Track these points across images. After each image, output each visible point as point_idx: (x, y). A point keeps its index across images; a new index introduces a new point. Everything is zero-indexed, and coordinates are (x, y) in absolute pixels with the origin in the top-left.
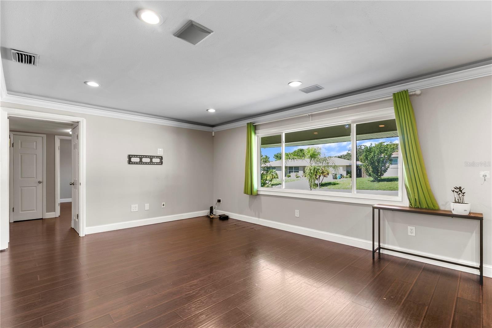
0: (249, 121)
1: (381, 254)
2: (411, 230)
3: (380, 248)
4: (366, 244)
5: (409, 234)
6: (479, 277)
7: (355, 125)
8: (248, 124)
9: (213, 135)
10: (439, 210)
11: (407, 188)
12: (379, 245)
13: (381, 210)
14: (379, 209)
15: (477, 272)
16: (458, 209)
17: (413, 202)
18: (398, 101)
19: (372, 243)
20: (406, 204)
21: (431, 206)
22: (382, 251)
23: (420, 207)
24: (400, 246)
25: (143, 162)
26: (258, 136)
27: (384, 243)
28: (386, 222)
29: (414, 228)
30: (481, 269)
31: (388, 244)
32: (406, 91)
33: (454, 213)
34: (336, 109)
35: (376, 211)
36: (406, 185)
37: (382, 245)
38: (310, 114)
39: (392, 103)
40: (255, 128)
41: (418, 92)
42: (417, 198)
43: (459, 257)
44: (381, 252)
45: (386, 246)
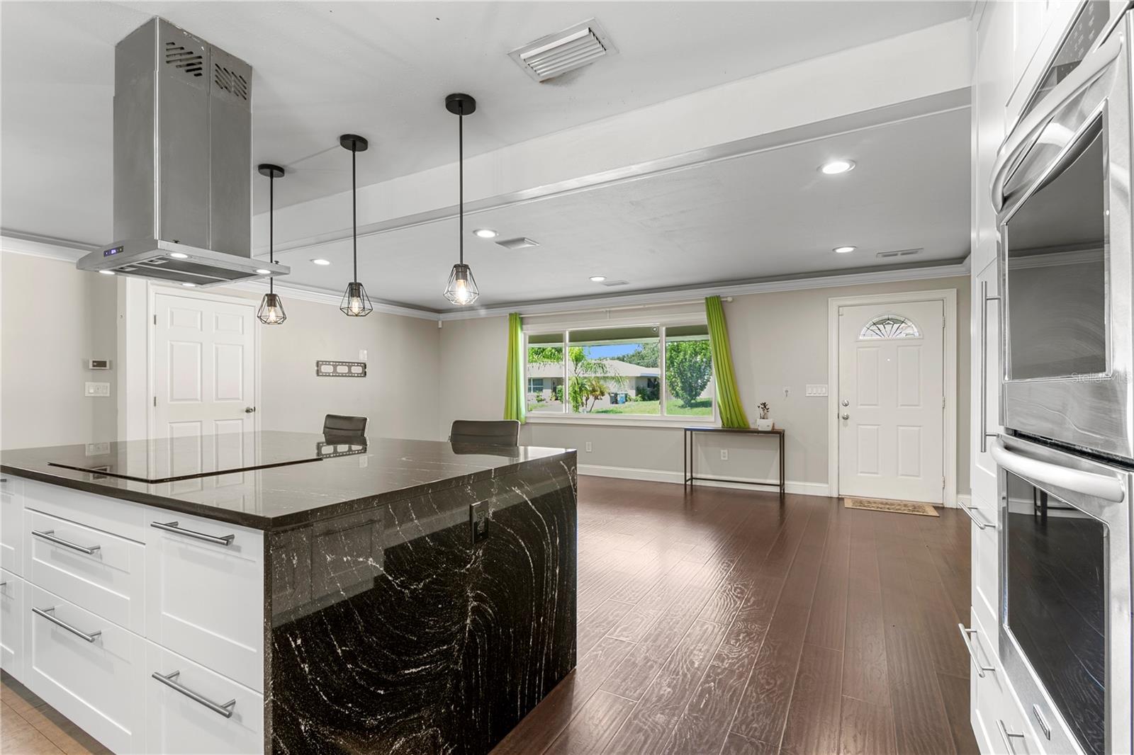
0: (513, 310)
1: (694, 487)
2: (724, 453)
3: (692, 479)
4: (677, 477)
5: (722, 458)
6: (779, 494)
7: (664, 328)
8: (510, 314)
9: (440, 326)
10: (749, 428)
11: (719, 406)
12: (692, 476)
13: (693, 432)
14: (691, 430)
15: (777, 490)
16: (764, 425)
17: (725, 422)
18: (710, 307)
19: (684, 474)
20: (719, 425)
21: (742, 425)
22: (695, 482)
23: (731, 427)
24: (714, 474)
25: (352, 373)
26: (525, 334)
27: (697, 473)
28: (699, 447)
29: (726, 451)
30: (782, 486)
31: (701, 473)
32: (718, 297)
33: (760, 429)
34: (642, 307)
35: (688, 433)
36: (718, 403)
37: (694, 475)
38: (608, 309)
39: (704, 307)
40: (519, 320)
41: (730, 299)
42: (729, 416)
43: (766, 478)
44: (694, 484)
45: (699, 476)
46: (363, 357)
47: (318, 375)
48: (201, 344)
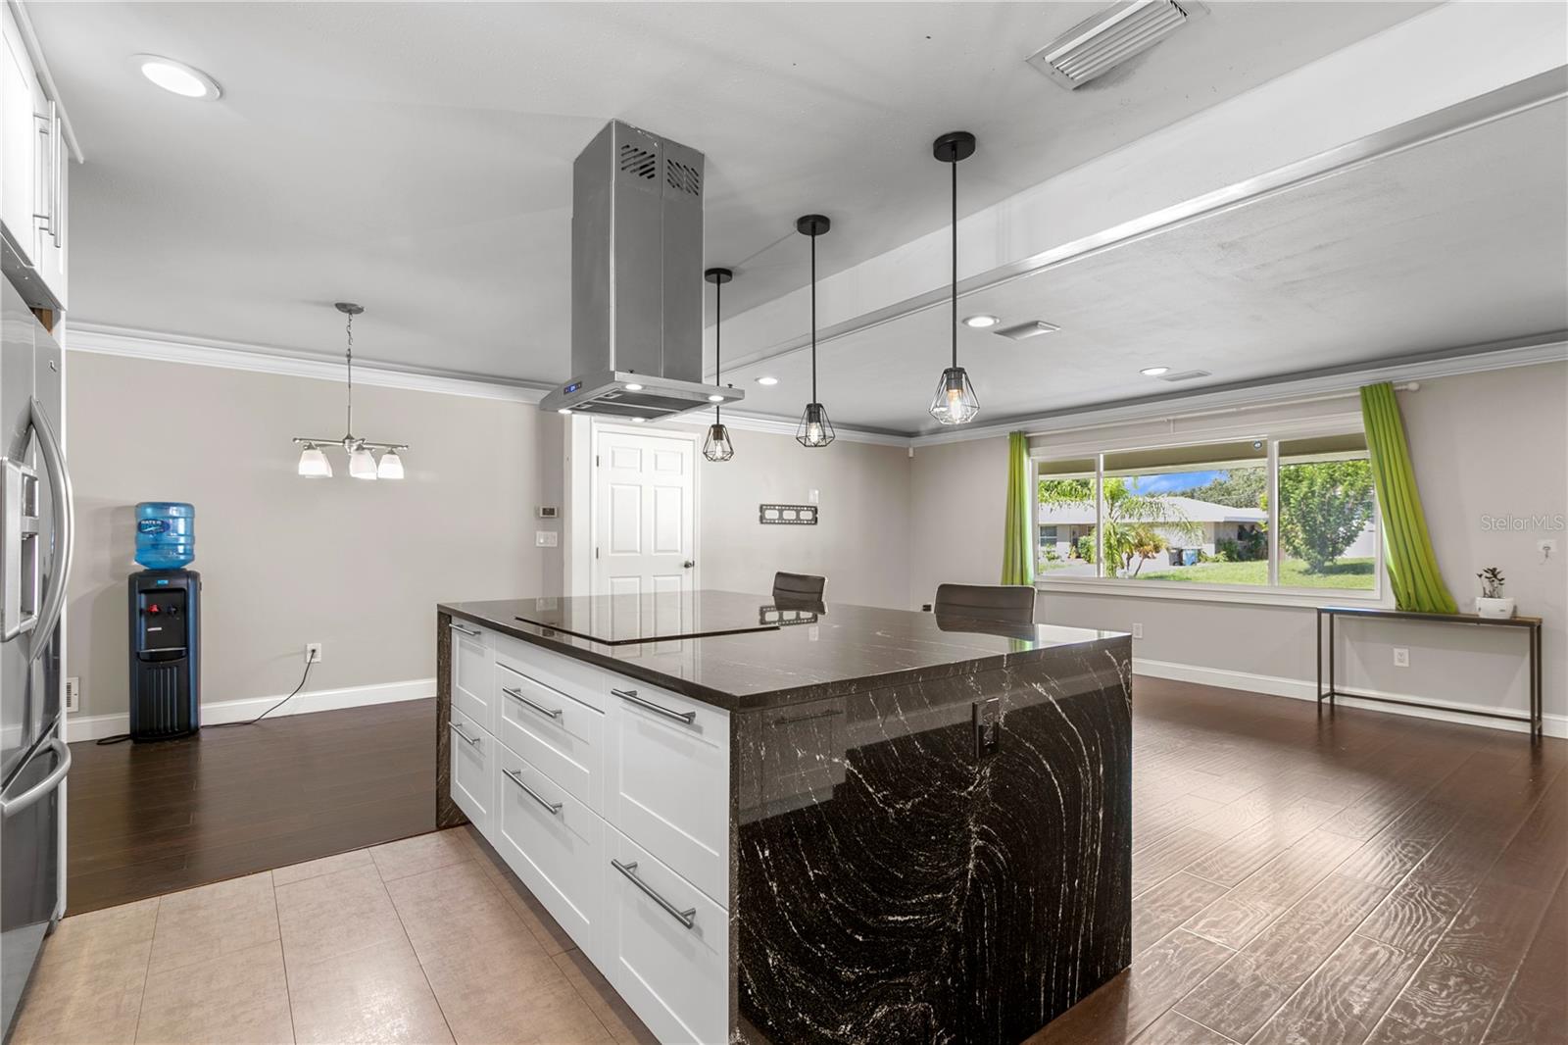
0: (1016, 427)
1: (1336, 708)
2: (1401, 656)
3: (1332, 694)
4: (1305, 689)
5: (1397, 663)
6: (1529, 738)
7: (1276, 443)
8: (1012, 434)
9: (911, 455)
10: (1457, 612)
11: (1391, 573)
12: (1332, 689)
13: (1335, 616)
14: (1332, 613)
16: (1489, 608)
17: (1403, 600)
18: (1370, 403)
19: (1316, 685)
20: (1390, 604)
21: (1441, 606)
22: (1337, 701)
23: (1418, 609)
24: (1378, 690)
26: (1032, 460)
27: (1343, 684)
28: (1348, 644)
29: (1406, 652)
30: (1535, 720)
31: (1351, 686)
32: (1388, 385)
33: (1482, 615)
34: (1234, 410)
35: (1325, 617)
36: (1388, 567)
37: (1337, 688)
38: (1171, 418)
39: (1359, 404)
40: (1024, 441)
41: (1413, 386)
42: (1411, 591)
43: (1498, 704)
44: (1336, 702)
45: (1347, 690)
46: (813, 498)
47: (762, 523)
48: (641, 487)
